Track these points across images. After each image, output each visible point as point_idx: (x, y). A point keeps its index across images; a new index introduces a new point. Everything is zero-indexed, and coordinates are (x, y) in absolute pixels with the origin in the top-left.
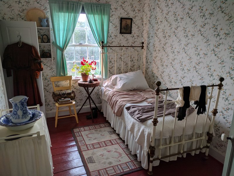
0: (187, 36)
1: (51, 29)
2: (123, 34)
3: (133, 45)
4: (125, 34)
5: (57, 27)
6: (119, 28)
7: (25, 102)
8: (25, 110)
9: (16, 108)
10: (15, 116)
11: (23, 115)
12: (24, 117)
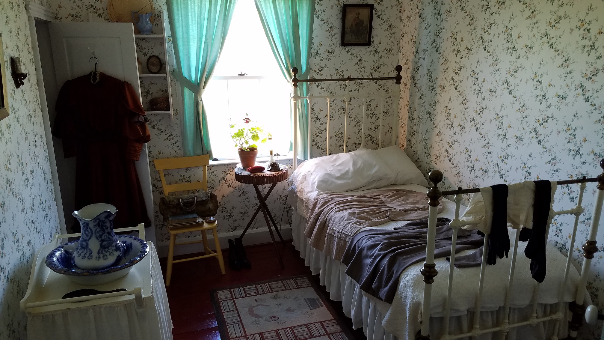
0: (514, 49)
1: (166, 39)
2: (349, 48)
3: (376, 75)
4: (353, 48)
5: (183, 34)
6: (338, 31)
7: (107, 220)
8: (108, 239)
9: (87, 233)
10: (83, 252)
11: (100, 252)
12: (103, 255)
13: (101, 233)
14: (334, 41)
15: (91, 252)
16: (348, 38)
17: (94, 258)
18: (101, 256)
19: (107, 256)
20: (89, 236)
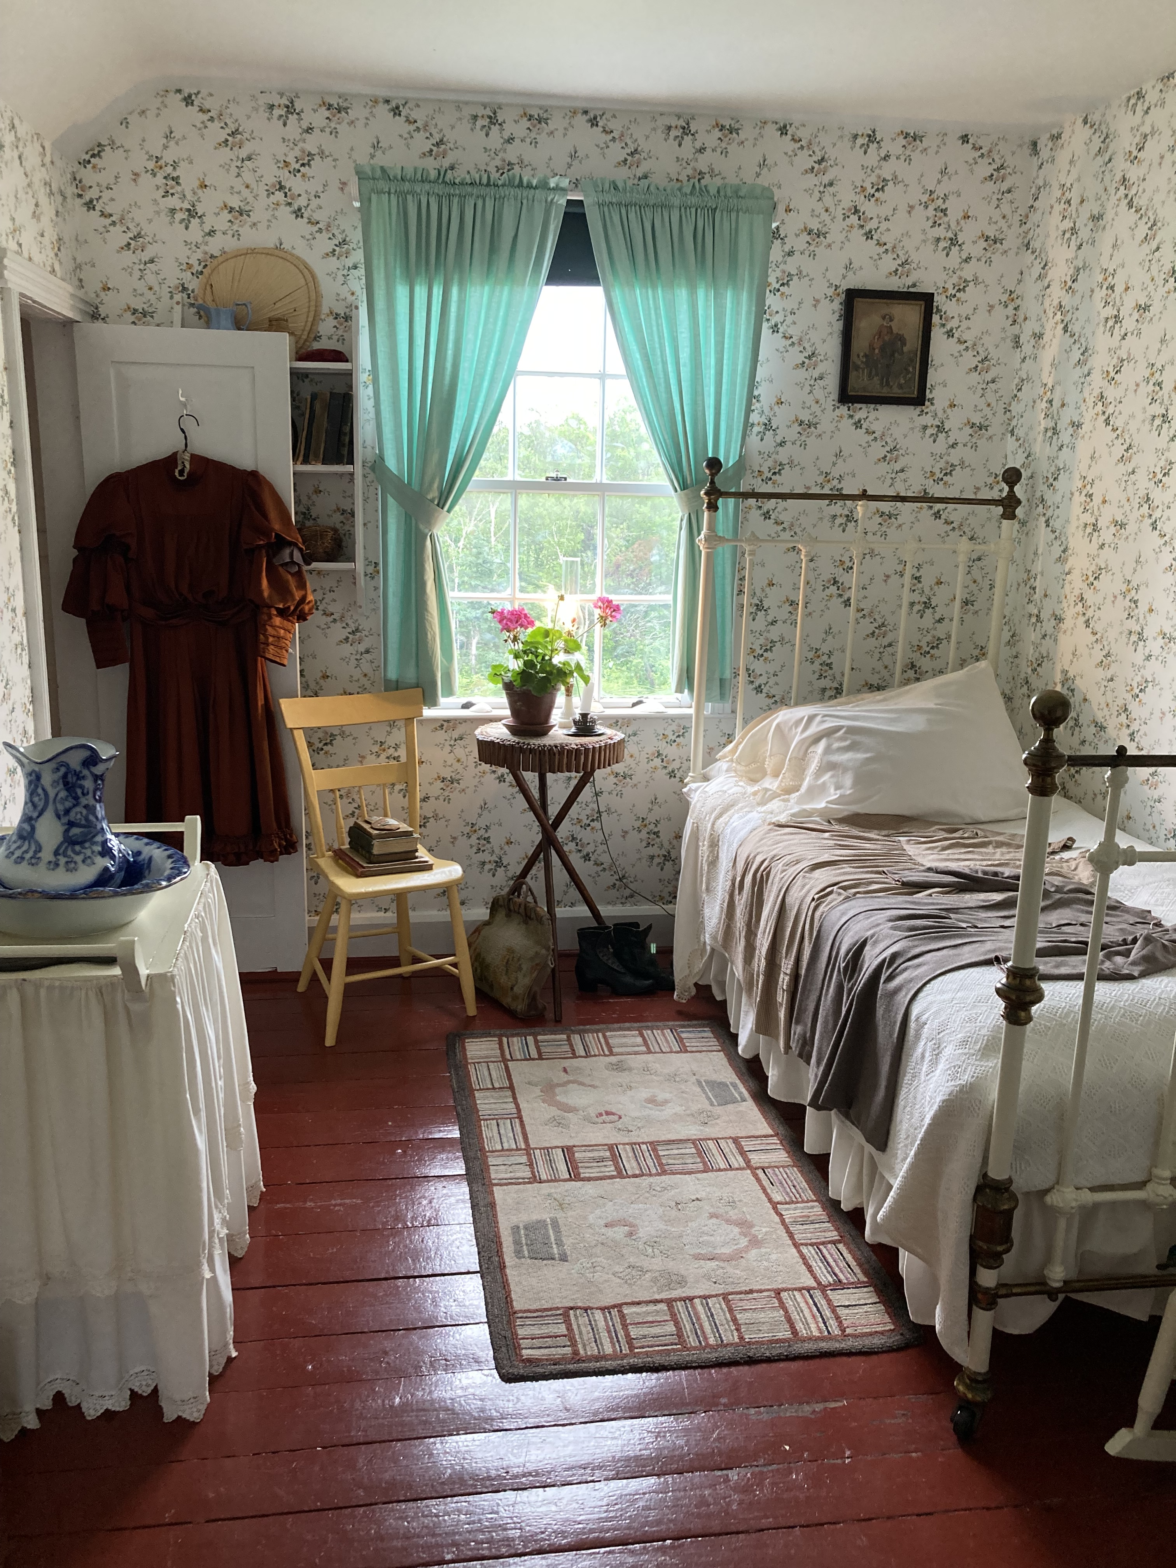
1: (363, 377)
2: (861, 410)
3: (938, 491)
4: (873, 413)
6: (831, 368)
7: (85, 772)
8: (83, 822)
9: (36, 799)
10: (19, 847)
11: (61, 851)
12: (66, 859)
13: (68, 804)
14: (819, 393)
15: (39, 849)
16: (859, 382)
17: (43, 865)
18: (62, 860)
19: (75, 863)
20: (40, 808)
